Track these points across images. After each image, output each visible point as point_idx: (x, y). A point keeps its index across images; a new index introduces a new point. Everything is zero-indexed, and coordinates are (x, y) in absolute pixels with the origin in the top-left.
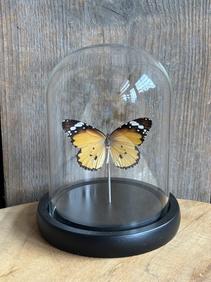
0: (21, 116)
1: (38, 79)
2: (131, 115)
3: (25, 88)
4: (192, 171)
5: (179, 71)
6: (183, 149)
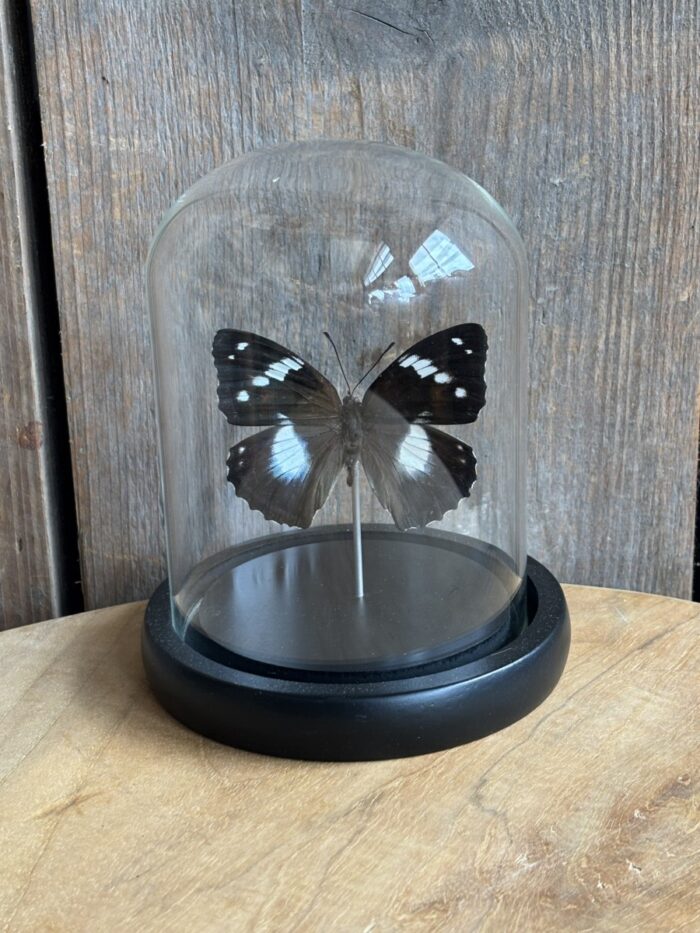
0: (121, 344)
3: (129, 259)
4: (633, 503)
5: (590, 203)
6: (606, 437)
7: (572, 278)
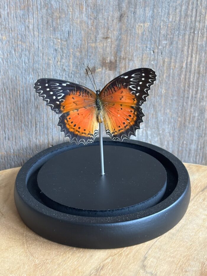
1: (3, 18)
2: (123, 63)
4: (195, 128)
5: (181, 6)
6: (185, 103)
7: (173, 38)
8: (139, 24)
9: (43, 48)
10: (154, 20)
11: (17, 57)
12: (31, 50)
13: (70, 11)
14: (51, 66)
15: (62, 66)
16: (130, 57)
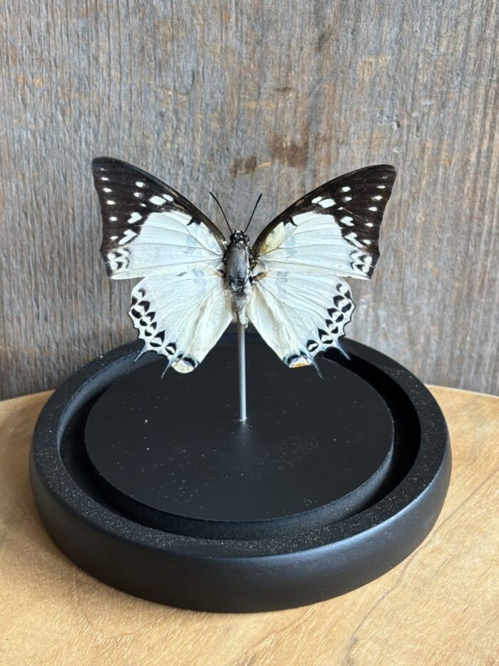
1: (36, 37)
2: (323, 149)
4: (495, 307)
6: (472, 246)
7: (447, 93)
8: (364, 57)
9: (130, 110)
10: (403, 51)
11: (69, 128)
12: (103, 114)
13: (198, 24)
14: (150, 153)
15: (175, 153)
16: (341, 135)
